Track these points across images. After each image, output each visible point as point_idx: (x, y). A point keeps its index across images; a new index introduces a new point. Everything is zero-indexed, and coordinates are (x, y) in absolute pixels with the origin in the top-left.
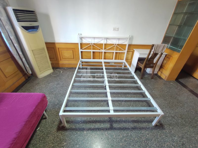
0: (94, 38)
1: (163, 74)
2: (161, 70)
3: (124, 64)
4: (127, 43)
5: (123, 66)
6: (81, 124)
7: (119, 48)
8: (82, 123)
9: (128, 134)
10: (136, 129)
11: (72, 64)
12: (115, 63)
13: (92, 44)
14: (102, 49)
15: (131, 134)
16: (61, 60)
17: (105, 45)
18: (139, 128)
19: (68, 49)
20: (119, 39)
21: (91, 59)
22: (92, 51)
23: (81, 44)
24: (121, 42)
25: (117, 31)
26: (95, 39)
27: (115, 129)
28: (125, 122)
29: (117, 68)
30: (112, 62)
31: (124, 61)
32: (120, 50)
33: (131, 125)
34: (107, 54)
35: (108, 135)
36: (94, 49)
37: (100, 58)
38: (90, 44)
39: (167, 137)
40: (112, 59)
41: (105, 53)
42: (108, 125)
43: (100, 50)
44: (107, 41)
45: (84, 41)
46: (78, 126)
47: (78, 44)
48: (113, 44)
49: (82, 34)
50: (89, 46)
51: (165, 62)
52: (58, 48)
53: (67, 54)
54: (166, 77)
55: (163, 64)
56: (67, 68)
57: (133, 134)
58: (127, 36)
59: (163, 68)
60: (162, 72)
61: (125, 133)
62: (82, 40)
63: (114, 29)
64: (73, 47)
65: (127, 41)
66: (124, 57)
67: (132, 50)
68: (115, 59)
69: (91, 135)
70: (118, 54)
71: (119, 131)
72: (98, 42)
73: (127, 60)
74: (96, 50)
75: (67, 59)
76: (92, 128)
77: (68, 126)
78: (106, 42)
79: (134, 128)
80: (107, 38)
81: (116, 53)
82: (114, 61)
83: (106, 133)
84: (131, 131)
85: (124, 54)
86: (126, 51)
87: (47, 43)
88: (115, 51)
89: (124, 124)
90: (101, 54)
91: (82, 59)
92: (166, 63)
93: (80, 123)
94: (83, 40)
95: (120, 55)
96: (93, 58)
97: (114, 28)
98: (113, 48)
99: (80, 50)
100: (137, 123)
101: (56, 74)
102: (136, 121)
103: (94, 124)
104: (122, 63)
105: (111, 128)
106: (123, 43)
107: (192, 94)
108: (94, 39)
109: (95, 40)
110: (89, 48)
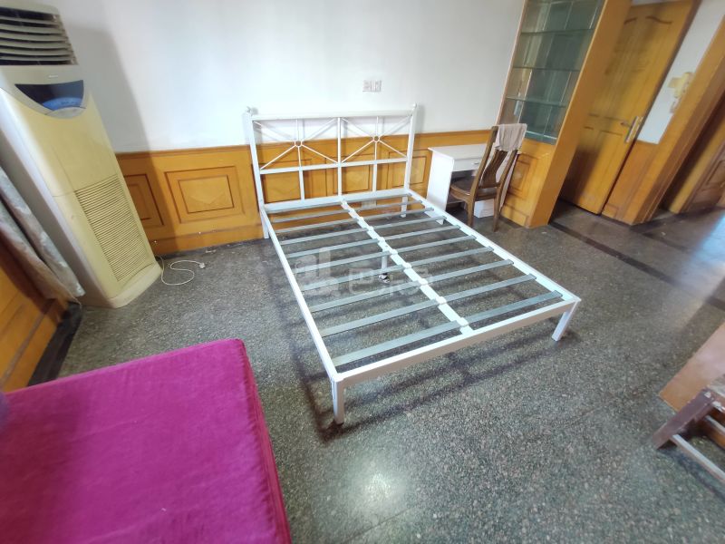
0: (303, 121)
1: (518, 211)
2: (509, 203)
3: (405, 200)
4: (409, 130)
5: (404, 209)
6: (382, 399)
7: (388, 150)
8: (384, 396)
9: (514, 377)
10: (524, 361)
11: (227, 230)
12: (378, 201)
13: (298, 143)
14: (336, 158)
15: (521, 377)
16: (180, 222)
17: (344, 141)
18: (532, 357)
19: (205, 173)
20: (384, 119)
21: (300, 199)
22: (301, 169)
23: (259, 147)
24: (390, 129)
25: (376, 91)
26: (306, 123)
27: (479, 378)
28: (493, 353)
29: (387, 215)
30: (368, 201)
31: (406, 190)
32: (390, 154)
33: (510, 357)
34: (350, 175)
35: (472, 397)
36: (305, 162)
37: (330, 190)
38: (291, 144)
39: (593, 354)
40: (369, 189)
41: (344, 170)
42: (456, 376)
43: (325, 162)
44: (346, 128)
45: (270, 136)
46: (378, 407)
47: (248, 147)
48: (369, 139)
49: (260, 111)
50: (290, 152)
51: (518, 175)
52: (166, 173)
53: (203, 193)
54: (527, 217)
55: (512, 185)
56: (213, 248)
57: (525, 373)
58: (409, 106)
59: (516, 196)
60: (513, 208)
61: (507, 379)
62: (260, 132)
63: (368, 87)
64: (226, 162)
65: (409, 122)
66: (403, 177)
67: (423, 153)
68: (379, 188)
69: (431, 415)
70: (385, 171)
71: (491, 380)
72: (319, 135)
73: (412, 185)
74: (311, 164)
75: (207, 215)
76: (422, 397)
77: (349, 419)
78: (346, 134)
79: (520, 361)
80: (347, 118)
81: (380, 166)
82: (375, 194)
83: (464, 395)
84: (517, 369)
85: (405, 167)
86: (408, 158)
87: (122, 158)
88: (375, 162)
89: (494, 359)
90: (329, 178)
91: (268, 206)
92: (521, 179)
93: (379, 396)
94: (264, 130)
95: (390, 172)
96: (307, 197)
97: (366, 83)
98: (369, 151)
99: (258, 172)
100: (519, 347)
101: (182, 277)
102: (515, 343)
103: (420, 387)
104: (399, 198)
105: (469, 380)
106: (395, 132)
107: (595, 250)
108: (304, 125)
109: (306, 128)
110: (288, 158)
